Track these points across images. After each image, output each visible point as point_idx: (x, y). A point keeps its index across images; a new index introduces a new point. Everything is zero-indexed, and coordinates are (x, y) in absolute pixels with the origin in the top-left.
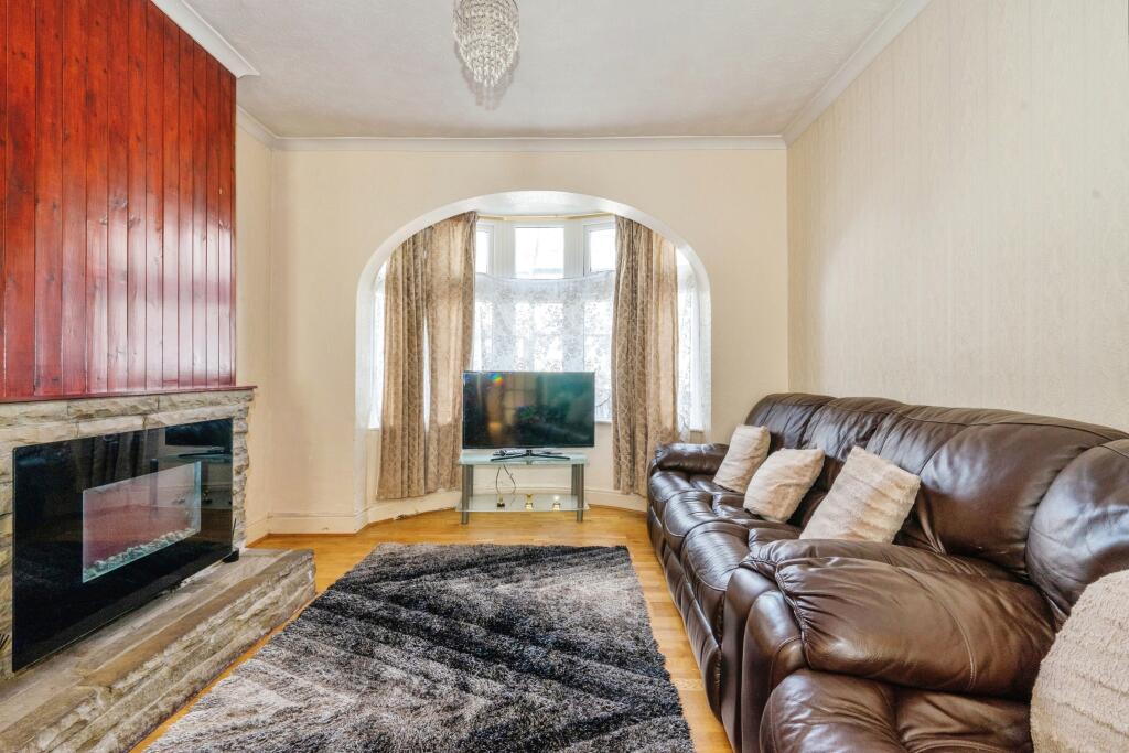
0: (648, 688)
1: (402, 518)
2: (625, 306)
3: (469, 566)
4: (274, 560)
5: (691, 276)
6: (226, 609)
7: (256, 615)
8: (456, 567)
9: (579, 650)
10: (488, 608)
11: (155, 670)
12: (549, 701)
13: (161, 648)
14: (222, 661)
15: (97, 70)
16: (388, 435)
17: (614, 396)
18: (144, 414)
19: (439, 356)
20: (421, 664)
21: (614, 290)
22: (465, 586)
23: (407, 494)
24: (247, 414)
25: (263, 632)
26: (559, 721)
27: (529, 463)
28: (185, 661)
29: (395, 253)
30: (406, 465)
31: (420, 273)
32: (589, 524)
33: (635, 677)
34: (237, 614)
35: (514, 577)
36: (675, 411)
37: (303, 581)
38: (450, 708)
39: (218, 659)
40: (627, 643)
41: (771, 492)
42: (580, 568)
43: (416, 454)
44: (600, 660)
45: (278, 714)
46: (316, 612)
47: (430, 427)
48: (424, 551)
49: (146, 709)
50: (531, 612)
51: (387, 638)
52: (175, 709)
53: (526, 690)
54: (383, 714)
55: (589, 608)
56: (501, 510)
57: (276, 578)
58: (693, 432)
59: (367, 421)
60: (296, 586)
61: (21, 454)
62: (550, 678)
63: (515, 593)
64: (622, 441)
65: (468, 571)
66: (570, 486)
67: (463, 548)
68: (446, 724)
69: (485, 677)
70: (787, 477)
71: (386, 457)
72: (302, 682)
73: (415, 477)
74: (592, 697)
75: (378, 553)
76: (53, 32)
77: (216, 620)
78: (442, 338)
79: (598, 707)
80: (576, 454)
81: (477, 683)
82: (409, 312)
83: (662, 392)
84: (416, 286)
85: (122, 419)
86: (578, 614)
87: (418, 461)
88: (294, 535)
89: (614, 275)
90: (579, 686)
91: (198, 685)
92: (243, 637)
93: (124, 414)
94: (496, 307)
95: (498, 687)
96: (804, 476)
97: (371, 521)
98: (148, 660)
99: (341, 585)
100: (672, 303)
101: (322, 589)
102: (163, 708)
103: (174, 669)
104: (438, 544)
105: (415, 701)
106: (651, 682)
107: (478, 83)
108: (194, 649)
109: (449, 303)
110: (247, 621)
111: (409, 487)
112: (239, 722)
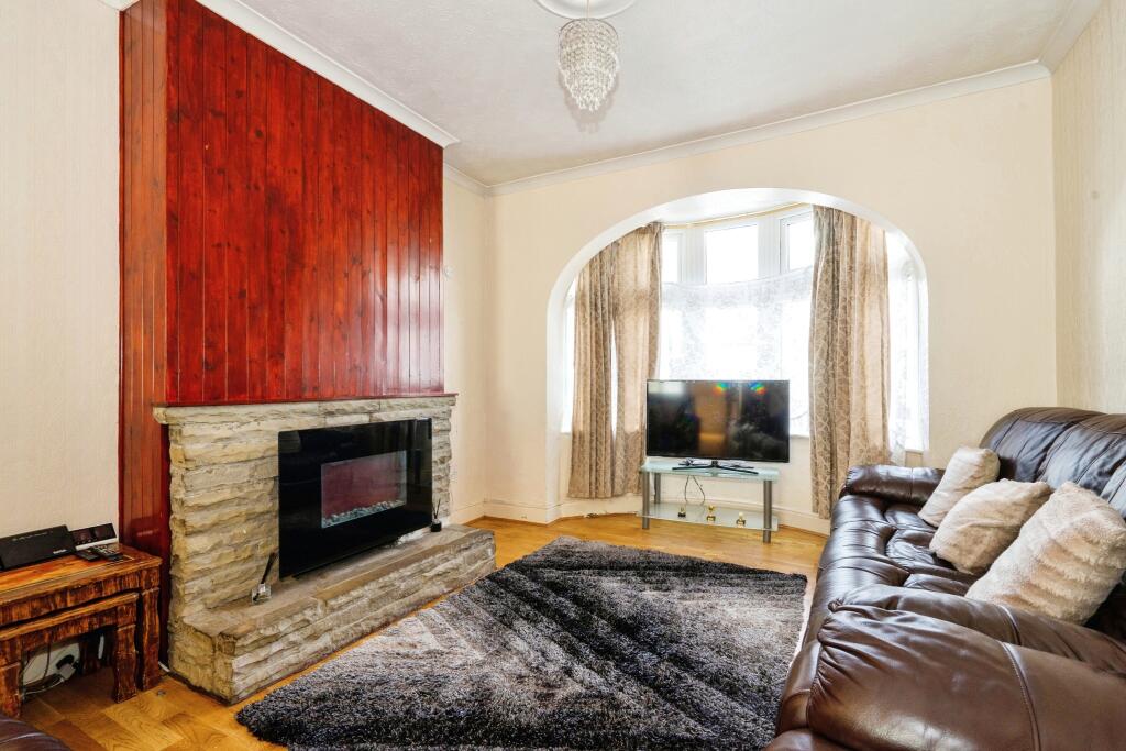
0: (748, 724)
1: (592, 516)
2: (825, 305)
3: (629, 568)
4: (464, 535)
5: (907, 263)
6: (414, 565)
7: (438, 575)
8: (614, 566)
9: (693, 668)
10: (625, 608)
11: (358, 598)
12: (638, 706)
13: (364, 583)
14: (410, 605)
15: (340, 170)
16: (577, 440)
17: (811, 408)
18: (370, 413)
19: (628, 367)
20: (543, 643)
21: (811, 287)
22: (615, 585)
23: (594, 495)
24: (450, 415)
25: (446, 590)
26: (638, 726)
27: (715, 475)
28: (381, 597)
29: (583, 270)
30: (594, 468)
31: (606, 289)
32: (776, 546)
33: (740, 710)
34: (422, 571)
35: (664, 586)
36: (884, 426)
37: (483, 556)
38: (548, 685)
39: (408, 602)
40: (750, 675)
41: (958, 532)
42: (739, 589)
43: (603, 459)
44: (711, 683)
45: (429, 653)
46: (488, 582)
47: (617, 434)
48: (595, 548)
49: (351, 625)
50: (663, 621)
51: (527, 615)
52: (373, 631)
53: (621, 689)
54: (496, 675)
55: (727, 630)
56: (682, 520)
57: (457, 549)
58: (907, 452)
59: (559, 426)
60: (475, 559)
61: (284, 437)
62: (650, 685)
63: (659, 600)
64: (820, 459)
65: (623, 573)
66: (762, 504)
67: (631, 550)
68: (540, 697)
69: (591, 668)
70: (985, 517)
71: (576, 459)
72: (454, 633)
73: (602, 479)
74: (682, 714)
75: (557, 544)
76: (312, 150)
77: (406, 572)
78: (629, 349)
79: (683, 726)
80: (765, 469)
81: (580, 671)
82: (597, 325)
83: (869, 403)
84: (603, 301)
85: (355, 416)
86: (711, 634)
87: (605, 465)
88: (501, 520)
89: (812, 270)
90: (673, 701)
91: (391, 619)
92: (428, 591)
93: (355, 412)
94: (684, 316)
95: (597, 679)
96: (1011, 517)
97: (564, 516)
98: (353, 590)
99: (517, 566)
100: (880, 298)
101: (500, 566)
102: (364, 627)
103: (372, 601)
104: (610, 544)
105: (525, 671)
106: (754, 721)
107: (582, 110)
108: (387, 589)
109: (636, 314)
110: (432, 578)
111: (597, 488)
112: (403, 650)
